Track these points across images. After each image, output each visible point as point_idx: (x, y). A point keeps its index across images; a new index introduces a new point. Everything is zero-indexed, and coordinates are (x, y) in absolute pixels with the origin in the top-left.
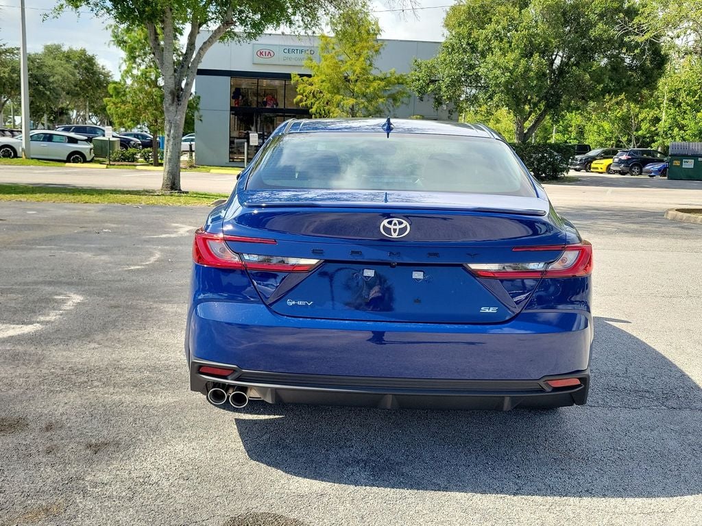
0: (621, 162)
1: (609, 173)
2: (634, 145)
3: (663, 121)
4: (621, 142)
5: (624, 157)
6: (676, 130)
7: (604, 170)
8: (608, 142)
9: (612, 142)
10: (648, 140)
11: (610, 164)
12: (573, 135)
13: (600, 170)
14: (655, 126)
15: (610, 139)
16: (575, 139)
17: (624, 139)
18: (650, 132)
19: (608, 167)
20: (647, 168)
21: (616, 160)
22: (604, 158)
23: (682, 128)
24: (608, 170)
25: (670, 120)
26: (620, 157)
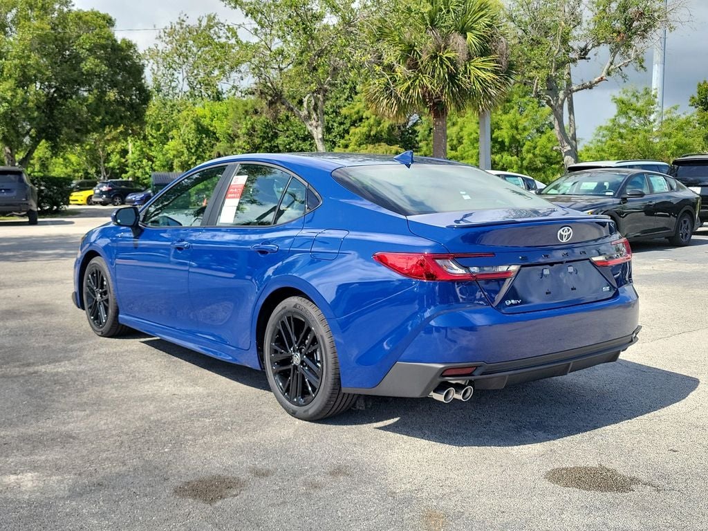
0: (102, 193)
1: (91, 204)
2: (104, 177)
3: (130, 152)
4: (89, 174)
5: (105, 188)
6: (145, 161)
7: (85, 202)
8: (76, 174)
9: (80, 174)
10: (118, 171)
11: (91, 196)
12: (37, 167)
13: (80, 202)
14: (124, 158)
15: (78, 171)
16: (40, 171)
17: (92, 171)
18: (120, 163)
19: (89, 199)
20: (129, 198)
21: (98, 191)
22: (81, 190)
23: (150, 159)
24: (89, 201)
25: (138, 153)
26: (101, 189)
